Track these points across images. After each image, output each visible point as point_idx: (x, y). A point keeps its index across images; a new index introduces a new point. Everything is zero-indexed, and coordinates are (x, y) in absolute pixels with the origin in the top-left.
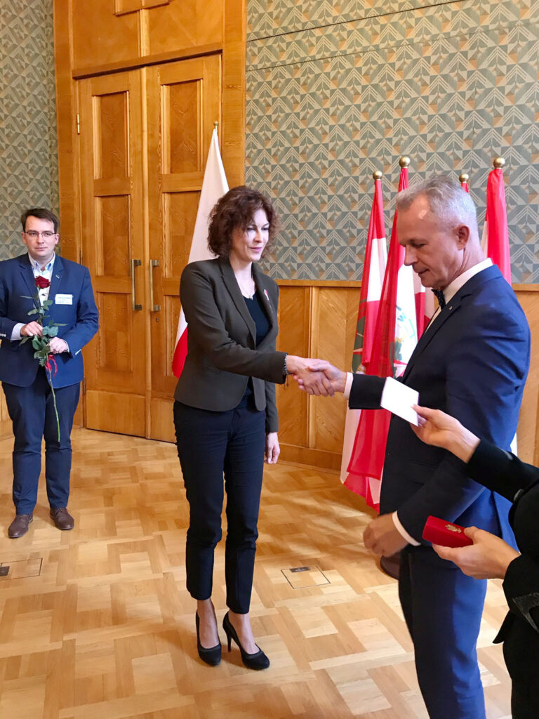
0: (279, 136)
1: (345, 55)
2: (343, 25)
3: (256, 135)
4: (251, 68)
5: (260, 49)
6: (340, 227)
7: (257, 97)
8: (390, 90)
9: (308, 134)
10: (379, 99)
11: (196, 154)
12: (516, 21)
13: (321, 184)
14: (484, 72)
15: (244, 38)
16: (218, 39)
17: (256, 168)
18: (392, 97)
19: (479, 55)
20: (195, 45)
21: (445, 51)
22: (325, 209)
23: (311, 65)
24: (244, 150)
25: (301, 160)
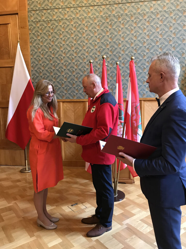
0: (43, 47)
1: (66, 19)
2: (65, 9)
3: (34, 46)
4: (30, 21)
5: (34, 14)
6: (69, 80)
7: (34, 32)
8: (84, 33)
9: (54, 47)
10: (80, 36)
11: (9, 52)
12: (123, 14)
13: (61, 65)
14: (114, 29)
15: (27, 10)
16: (16, 9)
17: (35, 59)
18: (84, 35)
19: (112, 24)
20: (6, 10)
21: (101, 21)
22: (63, 74)
23: (54, 22)
24: (30, 52)
25: (53, 56)
